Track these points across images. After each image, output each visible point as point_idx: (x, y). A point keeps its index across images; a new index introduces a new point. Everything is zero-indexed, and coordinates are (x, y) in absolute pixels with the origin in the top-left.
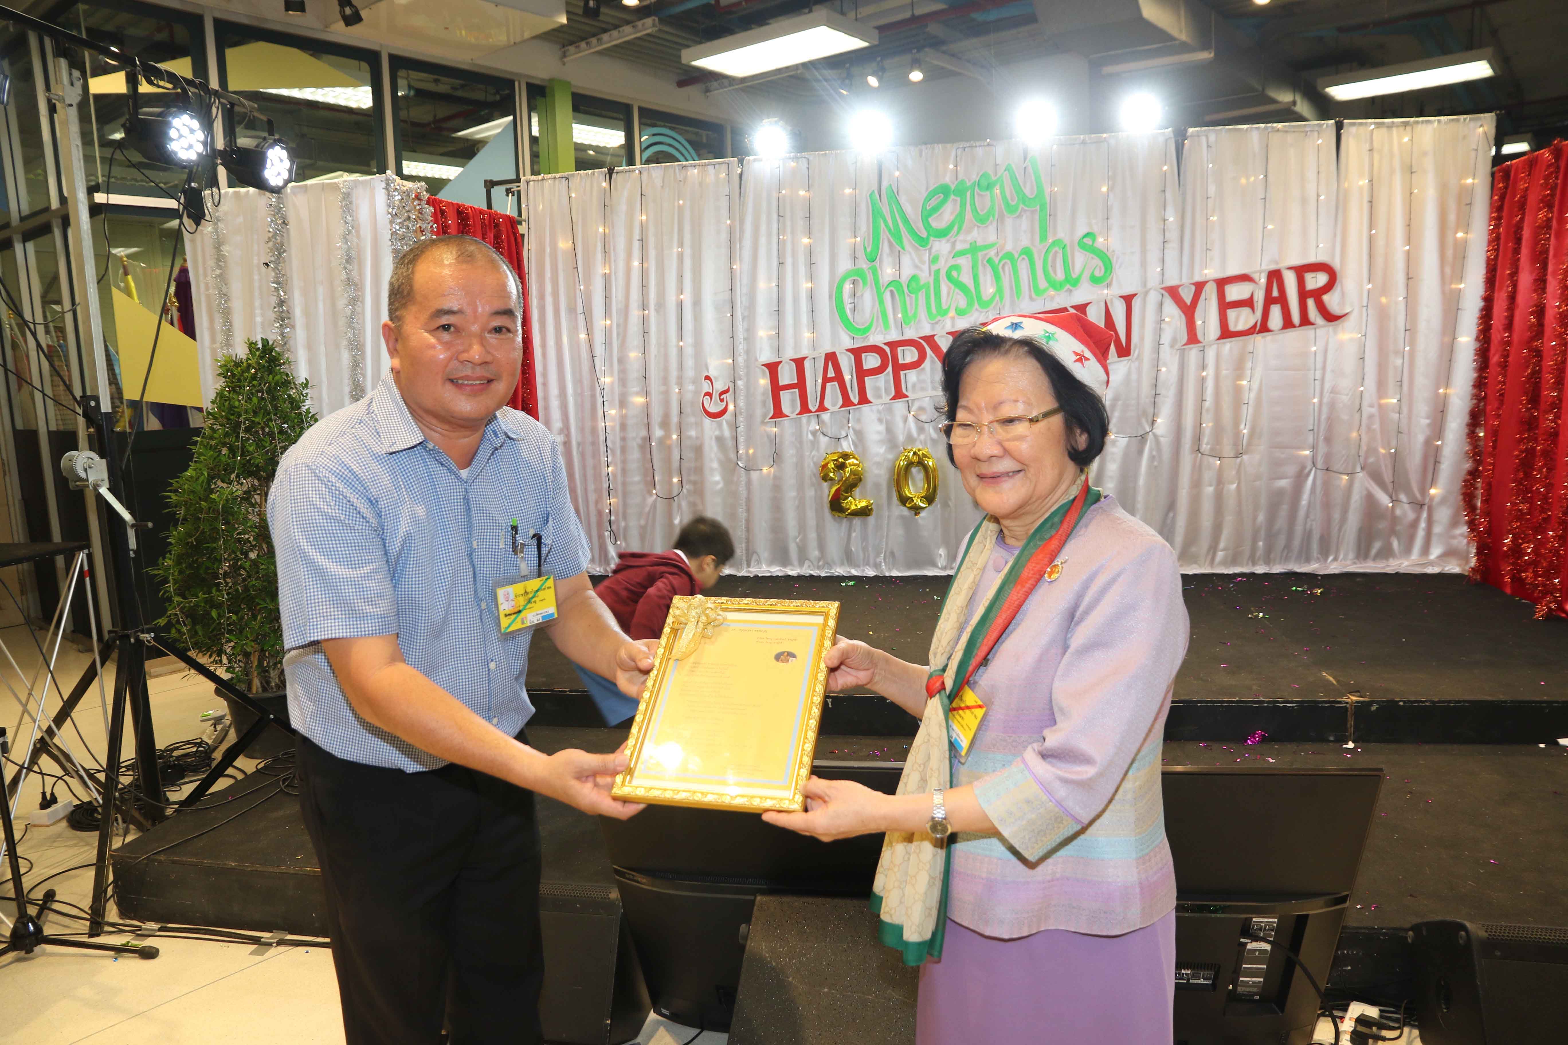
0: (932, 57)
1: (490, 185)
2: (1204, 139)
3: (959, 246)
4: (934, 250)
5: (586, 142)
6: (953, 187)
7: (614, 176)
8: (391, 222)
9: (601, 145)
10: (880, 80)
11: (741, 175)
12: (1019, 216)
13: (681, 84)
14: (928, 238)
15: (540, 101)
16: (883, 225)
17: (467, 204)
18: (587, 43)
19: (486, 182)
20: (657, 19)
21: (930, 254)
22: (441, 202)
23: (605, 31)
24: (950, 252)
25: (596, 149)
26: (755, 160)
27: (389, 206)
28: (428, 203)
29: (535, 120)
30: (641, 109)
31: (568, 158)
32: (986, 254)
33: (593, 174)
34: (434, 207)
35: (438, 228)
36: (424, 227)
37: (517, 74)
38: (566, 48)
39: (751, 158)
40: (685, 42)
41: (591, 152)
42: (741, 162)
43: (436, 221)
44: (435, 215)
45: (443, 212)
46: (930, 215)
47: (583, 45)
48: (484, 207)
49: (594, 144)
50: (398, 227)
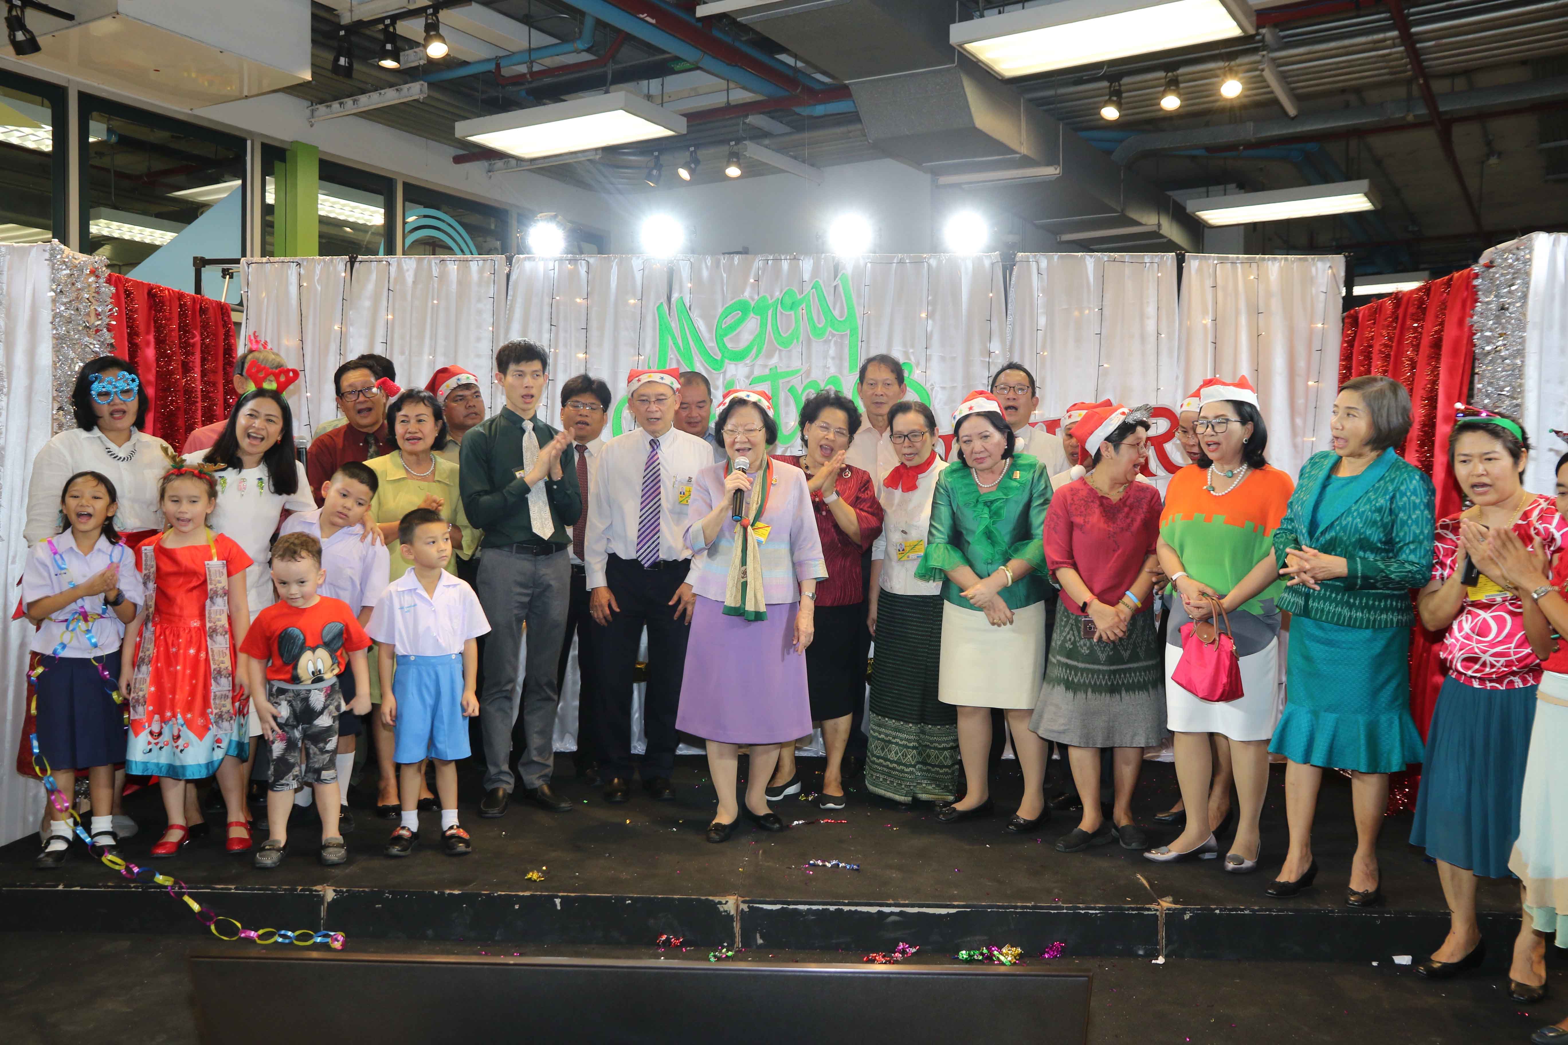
0: (753, 150)
1: (200, 263)
2: (1034, 266)
3: (757, 372)
4: (728, 375)
5: (342, 218)
6: (752, 304)
7: (357, 265)
8: (54, 301)
9: (361, 222)
10: (692, 172)
11: (508, 276)
12: (827, 341)
13: (458, 160)
14: (722, 361)
15: (278, 165)
16: (671, 342)
17: (164, 284)
18: (341, 104)
19: (195, 259)
20: (426, 84)
21: (724, 378)
22: (128, 281)
23: (363, 92)
24: (748, 377)
25: (354, 226)
26: (525, 259)
27: (53, 280)
28: (109, 281)
29: (271, 188)
30: (405, 185)
31: (309, 236)
32: (789, 382)
33: (332, 261)
34: (116, 286)
35: (119, 312)
36: (100, 310)
37: (250, 133)
38: (315, 107)
39: (521, 256)
40: (462, 113)
41: (348, 229)
42: (509, 260)
43: (117, 303)
44: (116, 297)
45: (128, 294)
46: (726, 335)
47: (336, 105)
48: (190, 290)
49: (351, 220)
50: (63, 308)
